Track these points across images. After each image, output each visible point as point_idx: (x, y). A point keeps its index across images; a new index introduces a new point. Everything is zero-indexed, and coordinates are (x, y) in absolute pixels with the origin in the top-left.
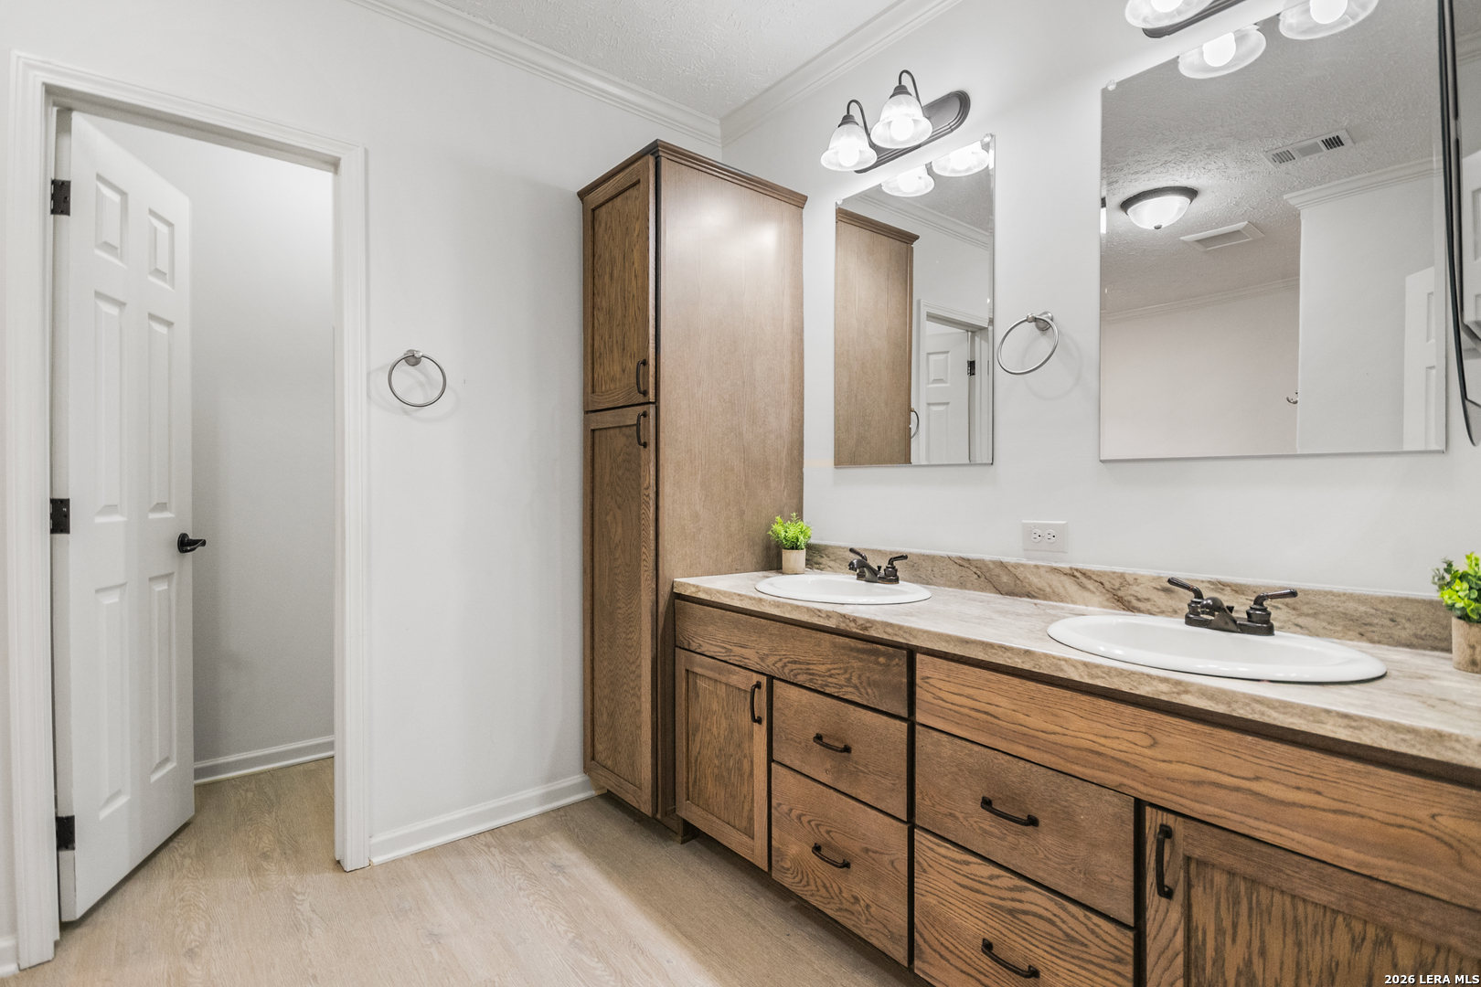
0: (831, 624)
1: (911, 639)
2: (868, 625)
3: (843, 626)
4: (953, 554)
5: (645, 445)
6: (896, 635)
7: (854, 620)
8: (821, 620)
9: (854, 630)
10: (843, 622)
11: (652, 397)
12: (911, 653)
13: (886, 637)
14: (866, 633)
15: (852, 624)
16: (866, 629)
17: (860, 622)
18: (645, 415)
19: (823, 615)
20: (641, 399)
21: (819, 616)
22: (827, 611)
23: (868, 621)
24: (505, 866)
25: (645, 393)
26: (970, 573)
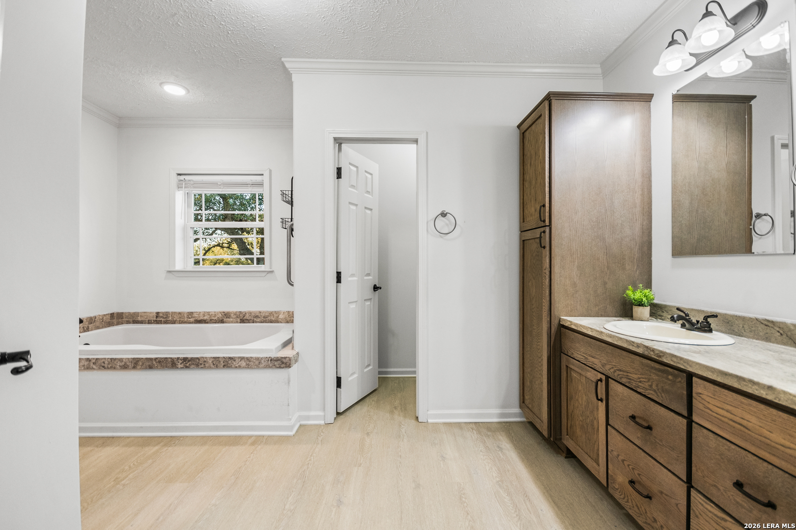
0: (640, 351)
1: (688, 367)
2: (661, 354)
3: (646, 353)
4: (760, 317)
5: (544, 247)
6: (679, 363)
7: (653, 350)
8: (634, 348)
9: (653, 356)
10: (647, 351)
11: (547, 223)
12: (690, 376)
13: (672, 363)
14: (660, 359)
15: (652, 353)
16: (660, 356)
17: (657, 352)
18: (544, 232)
19: (635, 345)
20: (543, 224)
21: (633, 345)
22: (637, 343)
23: (661, 352)
24: (477, 439)
25: (544, 221)
26: (773, 331)
